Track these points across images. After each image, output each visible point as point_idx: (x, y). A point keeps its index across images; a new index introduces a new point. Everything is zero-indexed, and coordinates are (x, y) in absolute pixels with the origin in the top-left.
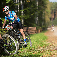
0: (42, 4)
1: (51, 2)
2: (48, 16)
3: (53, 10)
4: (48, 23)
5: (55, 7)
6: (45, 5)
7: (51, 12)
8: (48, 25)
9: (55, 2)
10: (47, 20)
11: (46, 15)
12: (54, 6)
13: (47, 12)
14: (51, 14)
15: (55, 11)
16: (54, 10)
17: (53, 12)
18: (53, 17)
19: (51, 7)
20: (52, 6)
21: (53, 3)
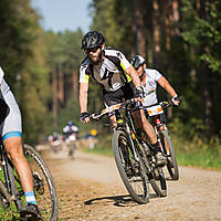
0: (12, 43)
1: (51, 32)
2: (38, 90)
3: (60, 67)
4: (39, 122)
5: (64, 53)
6: (23, 46)
7: (51, 74)
8: (40, 131)
9: (67, 32)
10: (33, 110)
11: (26, 88)
12: (61, 49)
13: (34, 77)
14: (51, 81)
15: (67, 71)
16: (64, 65)
17: (61, 75)
18: (61, 95)
19: (52, 54)
20: (56, 49)
21: (60, 34)
